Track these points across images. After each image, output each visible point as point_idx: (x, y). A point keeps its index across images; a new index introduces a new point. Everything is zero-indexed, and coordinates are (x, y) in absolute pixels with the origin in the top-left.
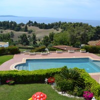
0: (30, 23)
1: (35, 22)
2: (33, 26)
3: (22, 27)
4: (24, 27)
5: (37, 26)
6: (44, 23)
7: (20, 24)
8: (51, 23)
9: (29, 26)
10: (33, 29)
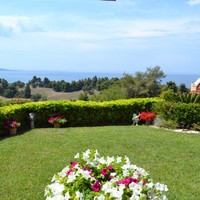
0: (35, 81)
1: (46, 79)
2: (41, 86)
3: (20, 90)
4: (23, 89)
5: (51, 87)
6: (63, 81)
7: (15, 84)
8: (77, 81)
9: (34, 87)
10: (41, 93)
